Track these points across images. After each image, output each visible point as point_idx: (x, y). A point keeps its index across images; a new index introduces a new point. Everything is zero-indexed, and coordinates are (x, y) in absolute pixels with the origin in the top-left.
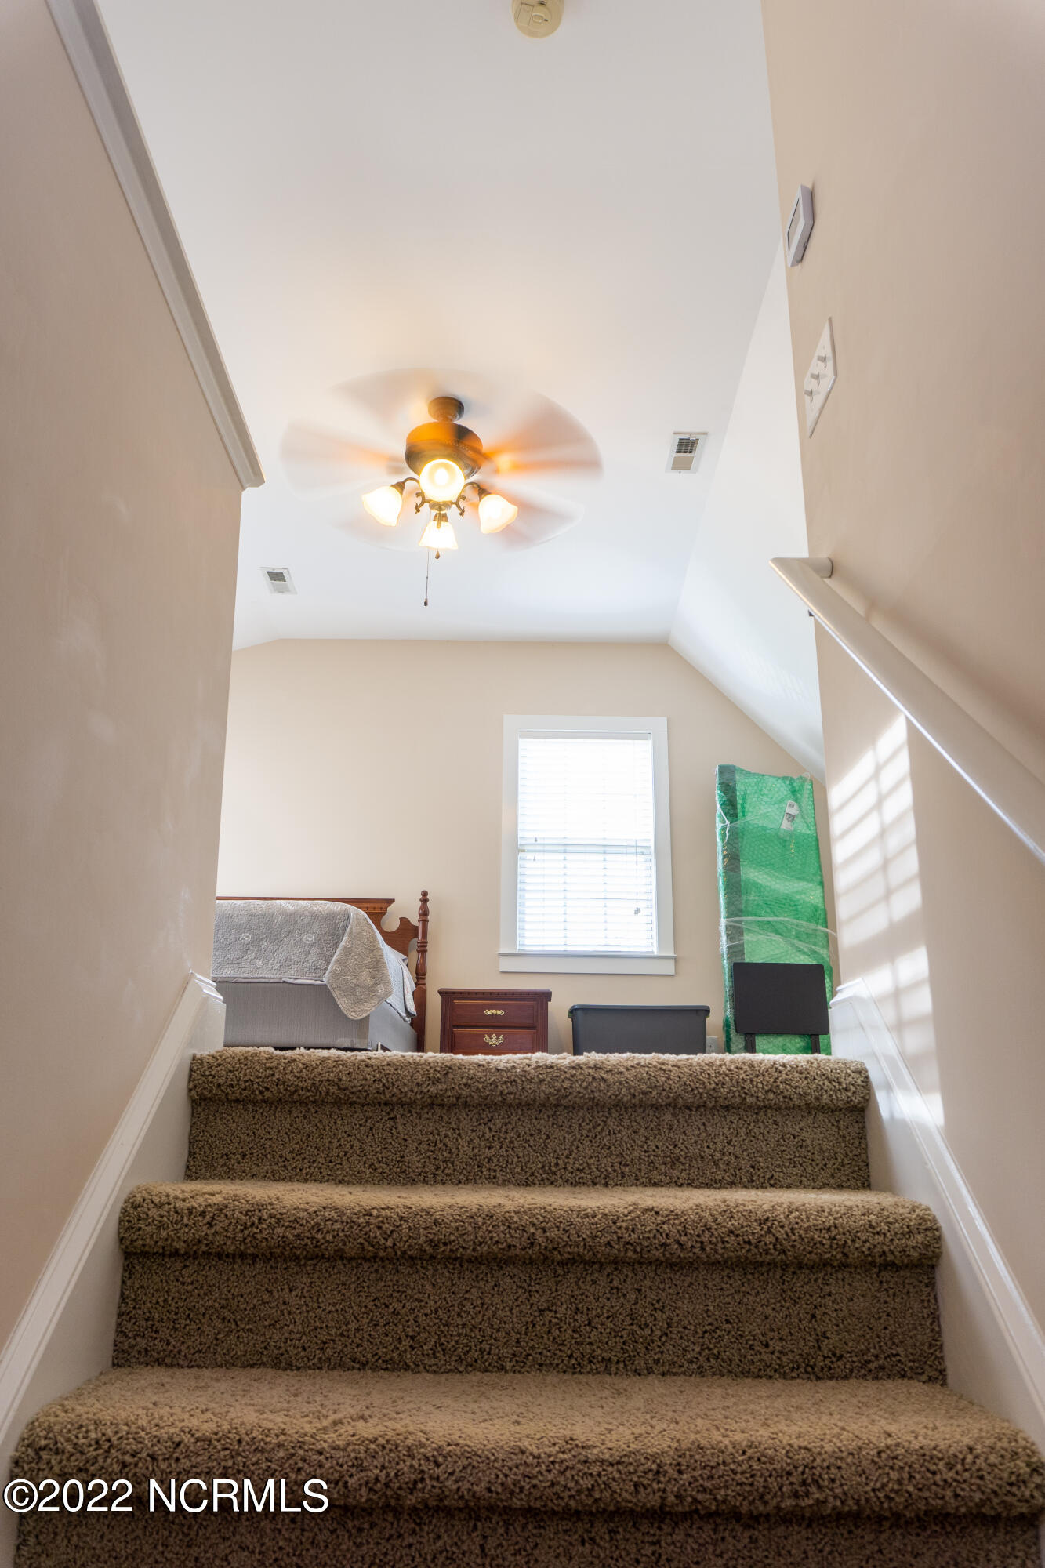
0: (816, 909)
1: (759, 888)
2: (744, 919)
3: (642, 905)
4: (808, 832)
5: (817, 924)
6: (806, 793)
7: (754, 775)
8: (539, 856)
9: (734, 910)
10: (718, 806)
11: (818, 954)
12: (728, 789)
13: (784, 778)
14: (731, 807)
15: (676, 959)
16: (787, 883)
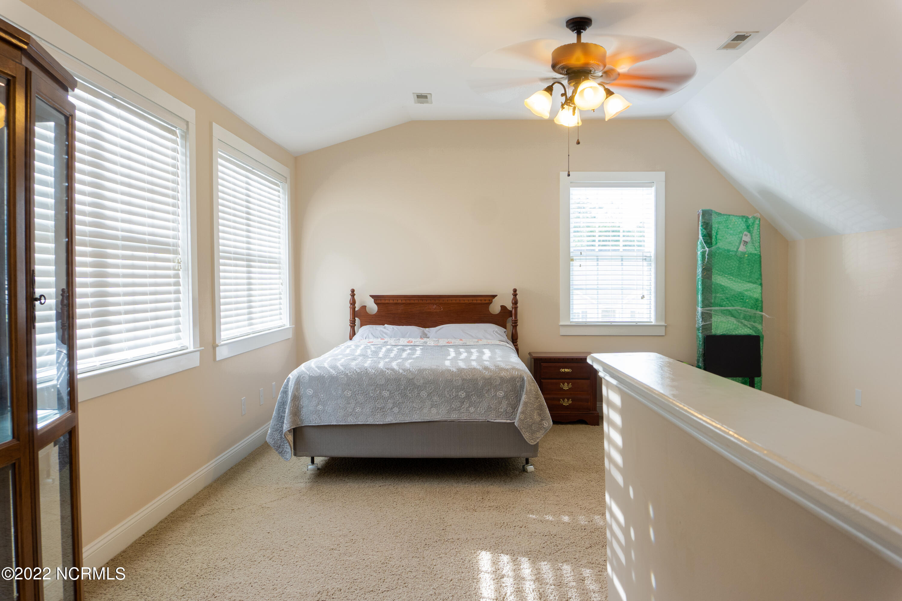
0: (757, 300)
1: (723, 289)
2: (713, 308)
3: (645, 293)
4: (756, 252)
5: (757, 310)
6: (756, 227)
7: (724, 215)
8: (583, 263)
9: (707, 303)
10: (701, 237)
11: (756, 328)
12: (707, 226)
13: (743, 217)
14: (708, 238)
15: (666, 327)
16: (740, 285)
